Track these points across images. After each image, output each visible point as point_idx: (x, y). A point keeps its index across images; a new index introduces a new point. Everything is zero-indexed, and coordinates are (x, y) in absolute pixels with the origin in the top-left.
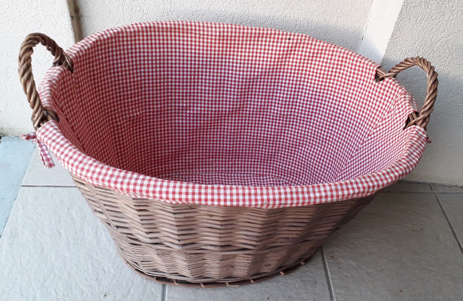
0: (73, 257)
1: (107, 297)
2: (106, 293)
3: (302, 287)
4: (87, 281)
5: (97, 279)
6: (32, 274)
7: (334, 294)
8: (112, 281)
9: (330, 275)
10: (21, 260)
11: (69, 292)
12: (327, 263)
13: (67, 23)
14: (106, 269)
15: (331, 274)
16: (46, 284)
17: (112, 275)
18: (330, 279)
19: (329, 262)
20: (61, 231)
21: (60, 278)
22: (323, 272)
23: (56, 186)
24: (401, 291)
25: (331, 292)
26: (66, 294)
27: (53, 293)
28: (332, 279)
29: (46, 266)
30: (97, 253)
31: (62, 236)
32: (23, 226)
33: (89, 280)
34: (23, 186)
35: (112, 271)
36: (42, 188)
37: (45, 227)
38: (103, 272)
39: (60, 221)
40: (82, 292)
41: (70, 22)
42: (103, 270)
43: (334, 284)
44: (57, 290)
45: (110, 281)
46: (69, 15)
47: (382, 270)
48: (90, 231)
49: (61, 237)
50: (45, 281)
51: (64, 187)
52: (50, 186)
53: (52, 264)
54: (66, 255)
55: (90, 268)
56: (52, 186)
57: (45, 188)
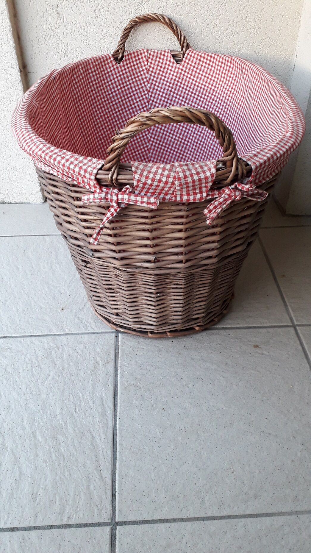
1: (65, 311)
2: (63, 308)
4: (44, 300)
5: (54, 299)
8: (68, 299)
11: (29, 308)
13: (17, 75)
14: (62, 291)
15: (284, 289)
16: (7, 303)
17: (68, 295)
19: (281, 280)
20: (19, 267)
21: (20, 298)
23: (12, 236)
26: (26, 310)
27: (14, 309)
30: (53, 280)
33: (46, 299)
35: (68, 292)
37: (4, 265)
38: (60, 294)
39: (17, 260)
40: (41, 307)
41: (19, 74)
42: (60, 292)
43: (287, 296)
44: (18, 307)
45: (66, 299)
46: (18, 67)
48: (46, 265)
49: (19, 270)
50: (7, 301)
51: (20, 236)
52: (7, 236)
53: (12, 289)
54: (25, 283)
55: (47, 290)
56: (8, 236)
57: (2, 237)
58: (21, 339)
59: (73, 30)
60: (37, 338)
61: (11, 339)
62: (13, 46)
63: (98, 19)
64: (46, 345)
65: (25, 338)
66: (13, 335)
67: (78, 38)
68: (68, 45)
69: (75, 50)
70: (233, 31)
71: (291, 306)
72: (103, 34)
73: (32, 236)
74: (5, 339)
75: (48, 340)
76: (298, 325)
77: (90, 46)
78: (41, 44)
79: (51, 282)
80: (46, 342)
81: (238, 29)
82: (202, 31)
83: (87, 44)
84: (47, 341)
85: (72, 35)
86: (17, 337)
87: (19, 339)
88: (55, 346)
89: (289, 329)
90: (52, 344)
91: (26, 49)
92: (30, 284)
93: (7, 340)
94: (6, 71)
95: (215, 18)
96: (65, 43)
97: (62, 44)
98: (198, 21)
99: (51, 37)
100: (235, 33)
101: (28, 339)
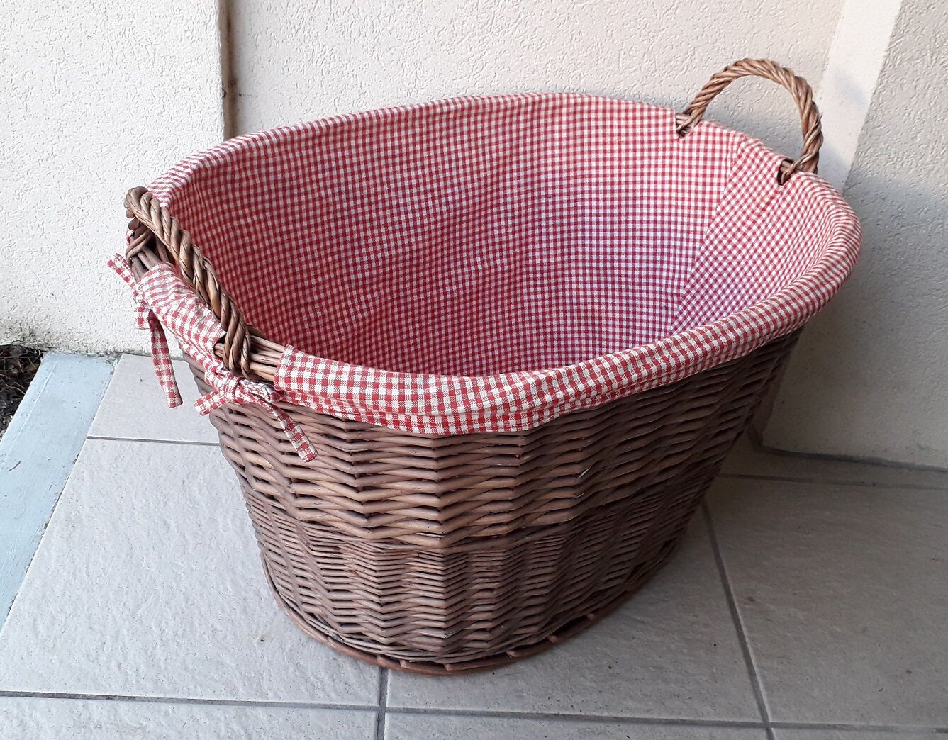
0: (194, 568)
1: (267, 643)
2: (263, 636)
3: (685, 651)
4: (223, 611)
5: (245, 610)
6: (111, 594)
7: (756, 668)
8: (276, 614)
9: (746, 633)
10: (88, 568)
11: (188, 629)
12: (738, 610)
13: (215, 103)
15: (749, 631)
16: (140, 612)
17: (275, 604)
18: (747, 640)
19: (744, 610)
20: (168, 520)
21: (167, 603)
22: (732, 625)
24: (909, 672)
25: (749, 664)
26: (180, 633)
27: (154, 628)
28: (753, 640)
29: (139, 580)
30: (243, 563)
31: (172, 529)
32: (91, 508)
33: (227, 609)
34: (89, 437)
36: (130, 443)
37: (136, 513)
38: (257, 599)
39: (165, 503)
40: (214, 630)
41: (220, 101)
43: (756, 650)
44: (163, 624)
45: (271, 614)
46: (220, 86)
47: (864, 630)
48: (229, 523)
49: (168, 531)
50: (138, 607)
51: (174, 442)
52: (145, 441)
53: (151, 576)
54: (180, 564)
55: (230, 589)
56: (149, 441)
57: (134, 443)
58: (169, 707)
59: (350, 22)
60: (204, 706)
61: (145, 704)
62: (217, 46)
63: (404, 10)
64: (223, 728)
65: (175, 706)
66: (150, 695)
67: (357, 41)
68: (334, 51)
69: (346, 62)
70: (685, 62)
71: (763, 677)
72: (410, 39)
73: (202, 444)
74: (132, 704)
75: (227, 716)
76: (775, 725)
77: (380, 59)
78: (274, 43)
79: (240, 568)
80: (223, 719)
81: (697, 61)
82: (622, 56)
83: (375, 55)
84: (225, 718)
85: (345, 33)
86: (158, 700)
87: (164, 706)
88: (242, 732)
89: (755, 732)
90: (235, 727)
91: (240, 49)
92: (192, 570)
93: (137, 705)
94: (192, 91)
95: (651, 34)
96: (327, 47)
97: (321, 47)
98: (614, 36)
99: (300, 31)
100: (690, 68)
101: (183, 708)
